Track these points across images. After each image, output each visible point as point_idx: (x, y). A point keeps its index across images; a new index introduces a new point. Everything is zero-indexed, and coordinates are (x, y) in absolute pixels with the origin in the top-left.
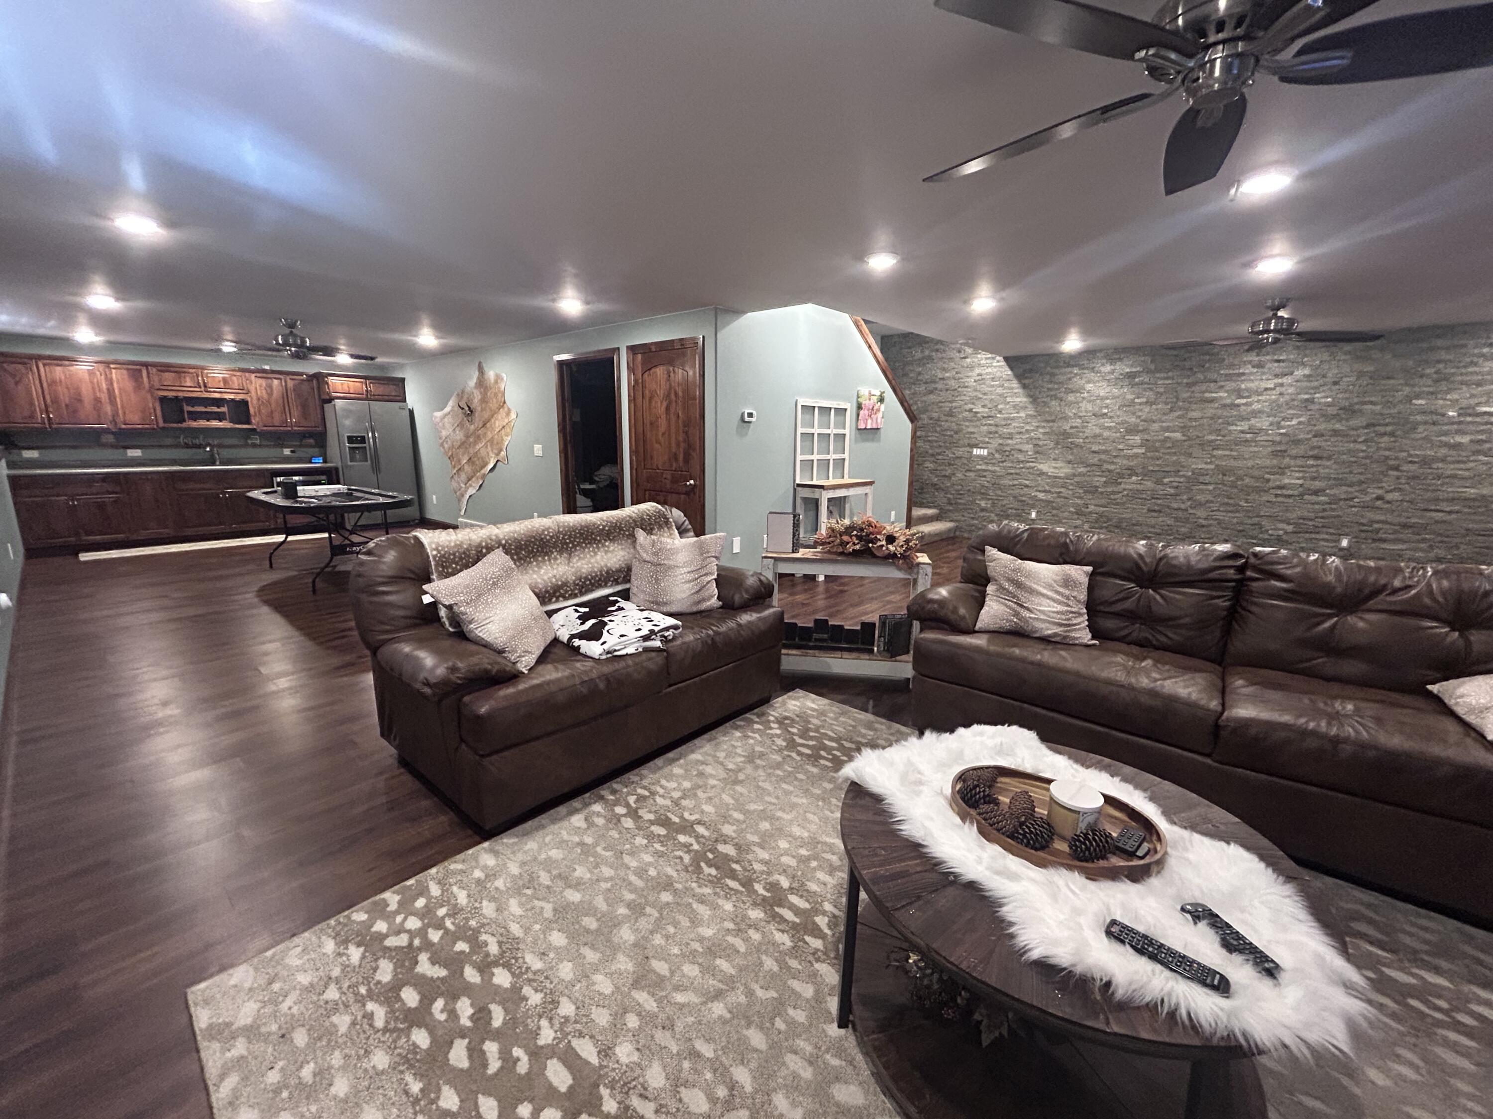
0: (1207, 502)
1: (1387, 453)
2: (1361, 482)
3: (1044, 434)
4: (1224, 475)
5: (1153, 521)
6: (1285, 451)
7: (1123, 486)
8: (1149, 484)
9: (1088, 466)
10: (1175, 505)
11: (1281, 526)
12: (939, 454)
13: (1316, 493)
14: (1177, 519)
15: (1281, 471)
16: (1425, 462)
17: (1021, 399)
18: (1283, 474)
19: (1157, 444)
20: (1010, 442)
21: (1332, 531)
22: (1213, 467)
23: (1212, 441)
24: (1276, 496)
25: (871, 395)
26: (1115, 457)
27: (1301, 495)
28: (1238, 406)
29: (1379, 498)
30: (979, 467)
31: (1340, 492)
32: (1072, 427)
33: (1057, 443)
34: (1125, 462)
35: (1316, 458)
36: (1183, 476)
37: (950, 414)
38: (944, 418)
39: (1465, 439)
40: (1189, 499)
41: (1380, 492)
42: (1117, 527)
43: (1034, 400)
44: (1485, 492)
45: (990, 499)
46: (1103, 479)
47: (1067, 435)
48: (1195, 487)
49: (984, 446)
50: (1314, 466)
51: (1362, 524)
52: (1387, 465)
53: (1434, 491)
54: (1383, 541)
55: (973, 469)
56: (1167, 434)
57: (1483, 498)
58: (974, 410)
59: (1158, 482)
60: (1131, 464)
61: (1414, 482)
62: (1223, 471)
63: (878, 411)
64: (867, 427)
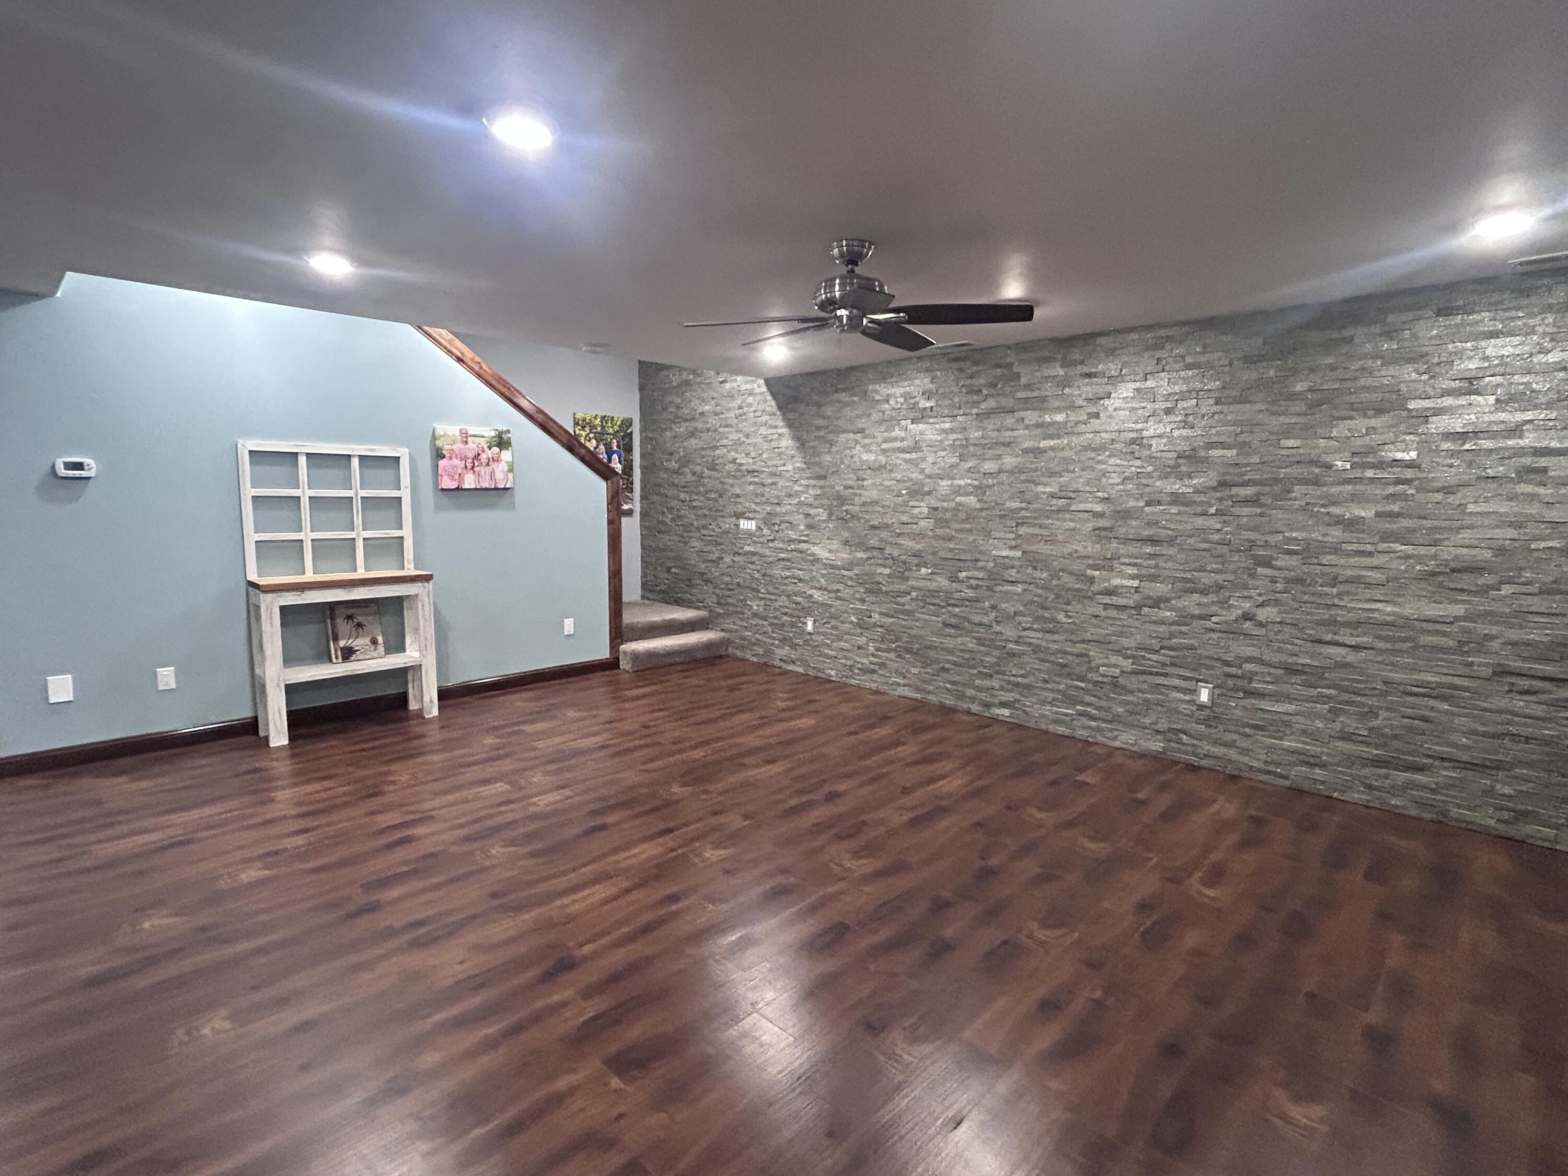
0: (1015, 613)
1: (1252, 535)
2: (1219, 588)
3: (817, 497)
4: (1035, 568)
5: (950, 643)
6: (1110, 529)
7: (910, 583)
8: (942, 582)
9: (867, 549)
10: (976, 619)
11: (1114, 659)
12: (704, 527)
13: (1158, 603)
14: (980, 641)
15: (1107, 563)
16: (1308, 552)
17: (787, 443)
18: (1111, 569)
19: (948, 515)
20: (778, 509)
21: (1183, 672)
22: (1019, 553)
23: (1013, 511)
24: (1106, 606)
25: (465, 437)
26: (899, 535)
27: (1138, 607)
28: (1044, 451)
29: (1247, 617)
30: (747, 548)
31: (1191, 603)
32: (846, 487)
33: (830, 515)
34: (911, 543)
35: (1152, 541)
36: (983, 569)
37: (713, 467)
38: (707, 472)
39: (1366, 512)
40: (993, 607)
41: (1247, 605)
42: (908, 651)
43: (802, 444)
44: (1408, 611)
45: (761, 599)
46: (887, 571)
47: (841, 500)
48: (999, 588)
49: (751, 515)
50: (1152, 556)
51: (1226, 663)
52: (1255, 557)
53: (1328, 607)
54: (1261, 695)
55: (740, 551)
56: (957, 500)
57: (1406, 623)
58: (738, 461)
59: (953, 579)
60: (918, 547)
61: (1296, 589)
62: (1033, 561)
63: (497, 460)
64: (466, 486)
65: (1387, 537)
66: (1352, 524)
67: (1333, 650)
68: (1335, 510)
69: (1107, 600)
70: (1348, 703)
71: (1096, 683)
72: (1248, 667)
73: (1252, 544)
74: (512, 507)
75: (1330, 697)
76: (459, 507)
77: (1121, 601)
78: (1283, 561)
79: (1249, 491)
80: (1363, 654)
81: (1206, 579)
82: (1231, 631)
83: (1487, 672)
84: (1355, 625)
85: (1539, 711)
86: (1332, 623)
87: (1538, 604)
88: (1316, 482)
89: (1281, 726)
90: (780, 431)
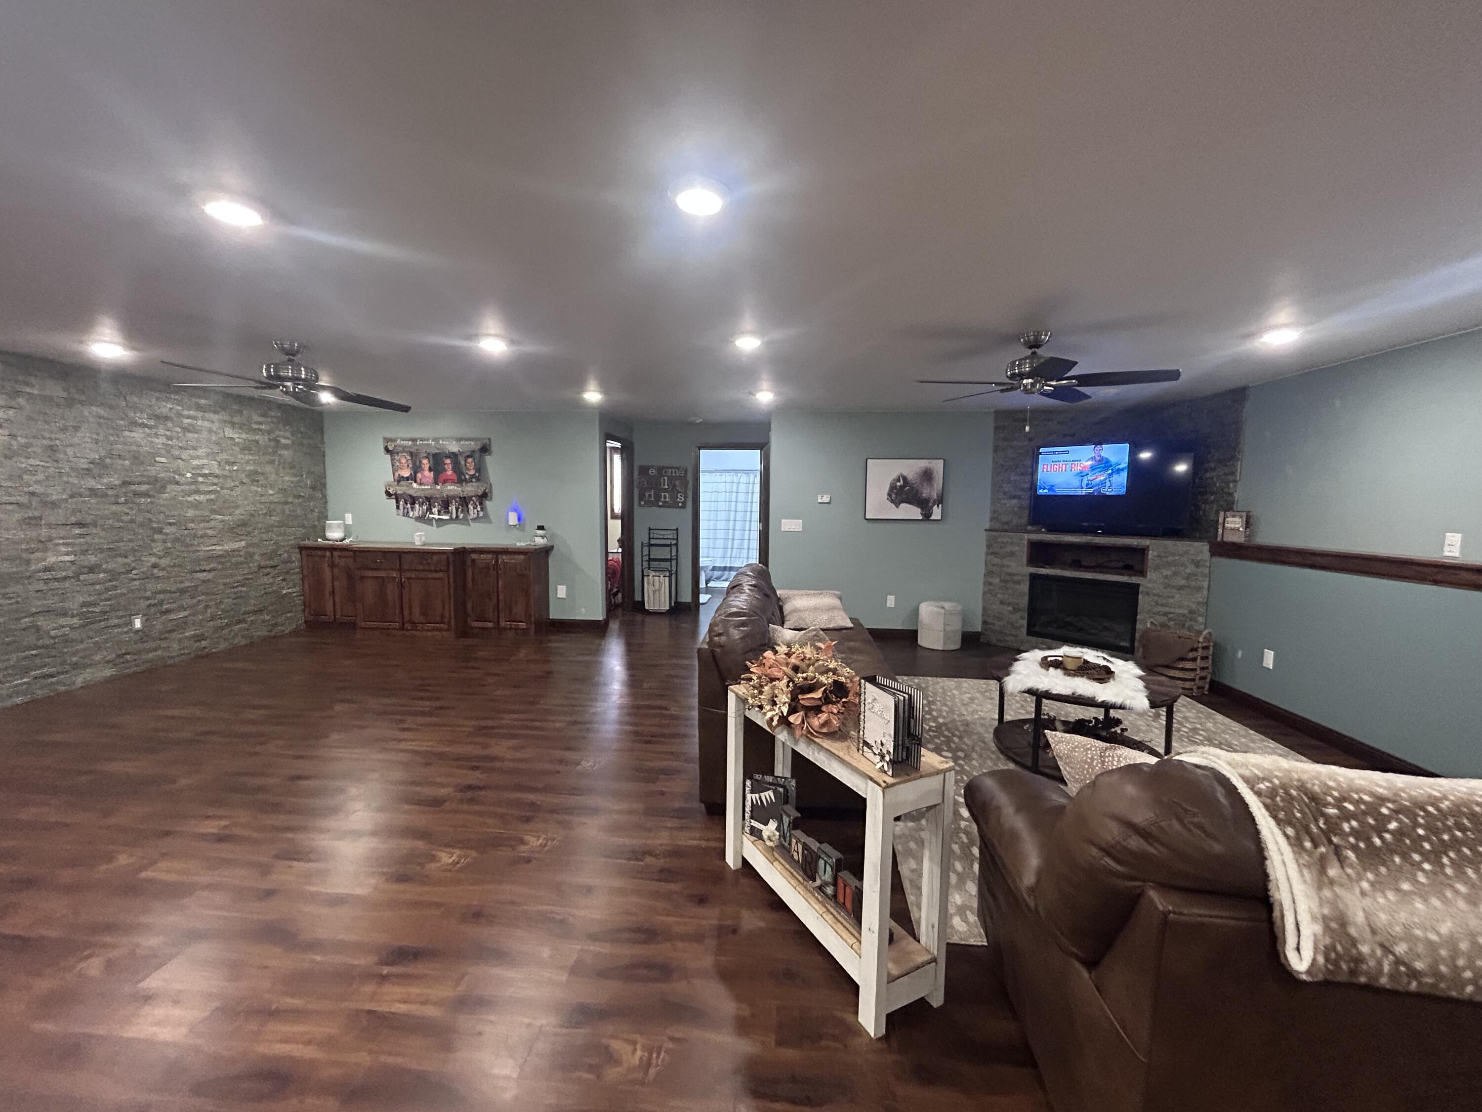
11: (62, 621)
13: (92, 569)
16: (180, 523)
24: (46, 581)
29: (155, 566)
39: (203, 499)
41: (153, 560)
66: (197, 506)
68: (188, 498)
70: (210, 601)
71: (48, 646)
72: (160, 597)
73: (149, 521)
75: (202, 601)
77: (60, 574)
78: (168, 530)
79: (142, 488)
80: (213, 573)
81: (125, 547)
82: (146, 577)
83: (255, 569)
84: (207, 559)
85: (270, 581)
86: (198, 560)
87: (264, 537)
88: (177, 483)
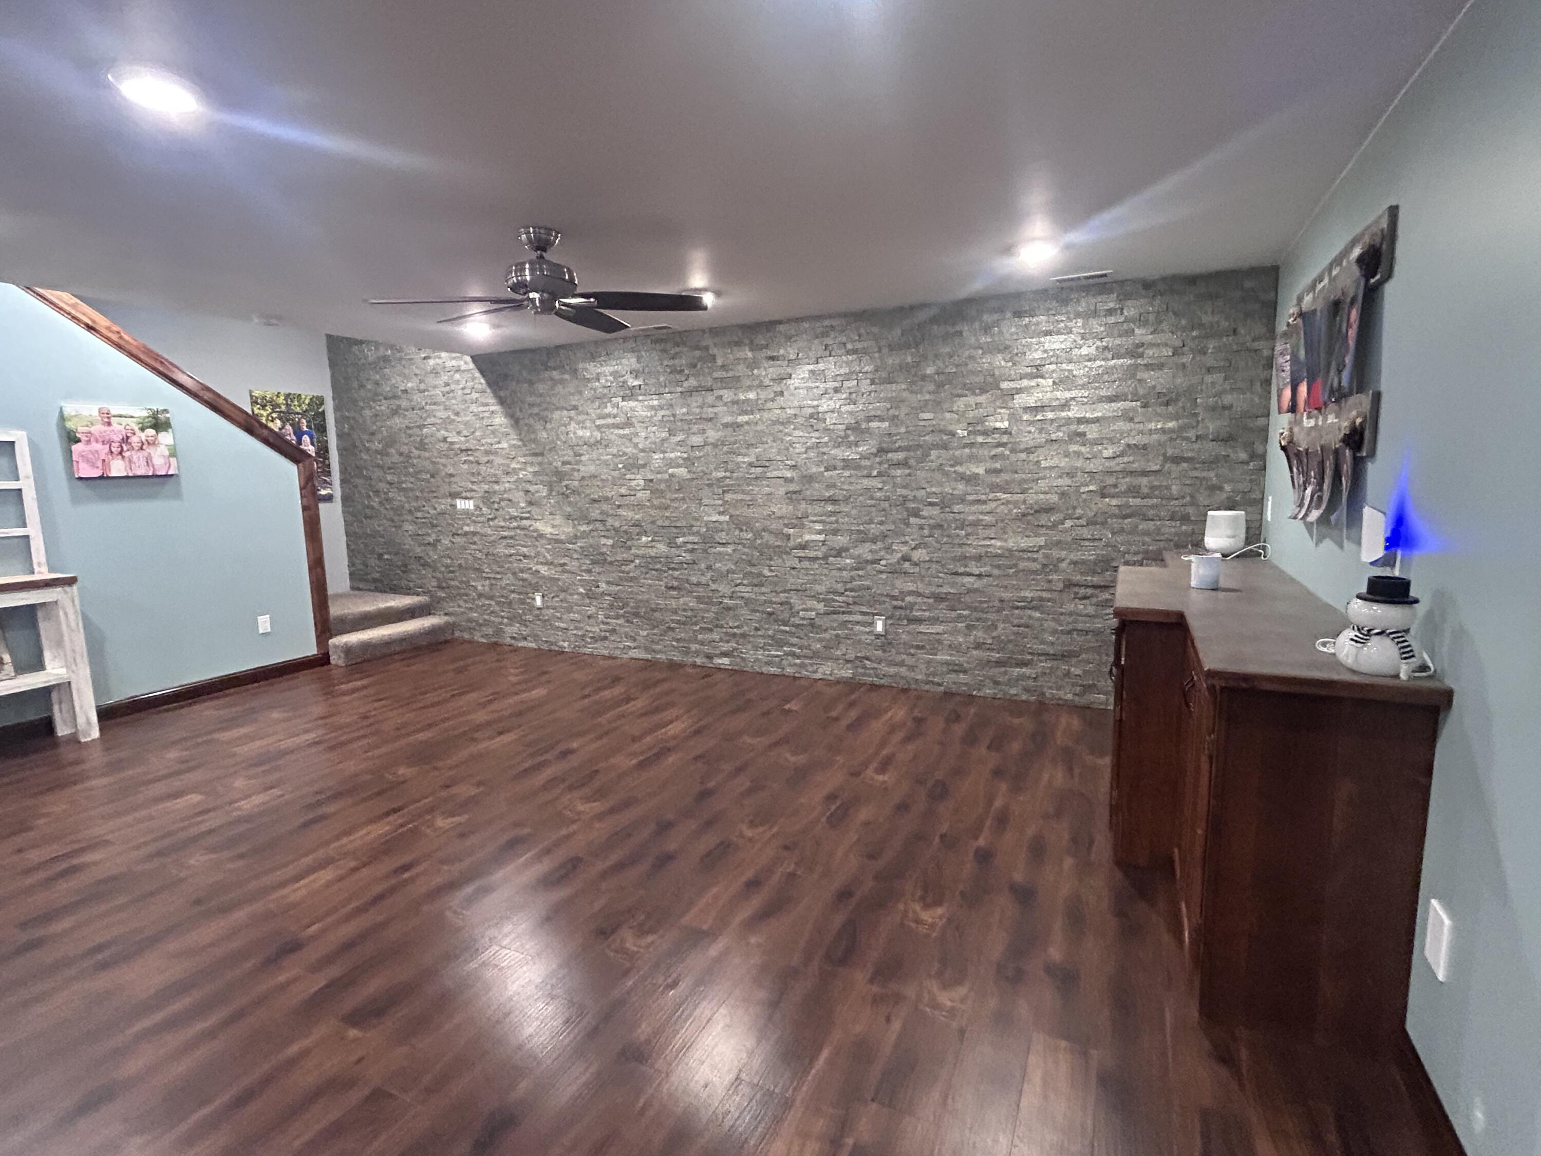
0: (728, 572)
1: (904, 492)
2: (884, 536)
3: (535, 474)
4: (741, 530)
5: (674, 603)
6: (799, 492)
7: (633, 551)
8: (662, 548)
9: (590, 522)
10: (694, 579)
12: (418, 509)
14: (699, 599)
15: (799, 522)
16: (944, 504)
17: (500, 420)
18: (802, 526)
19: (663, 486)
20: (496, 487)
21: (864, 609)
22: (727, 518)
23: (720, 480)
24: (801, 559)
25: (107, 418)
26: (619, 507)
27: (825, 557)
28: (740, 426)
29: (906, 558)
30: (466, 529)
31: (864, 551)
32: (564, 463)
33: (551, 490)
34: (631, 514)
35: (832, 500)
36: (698, 533)
37: (422, 446)
38: (416, 452)
40: (709, 568)
41: (905, 549)
42: (637, 615)
43: (516, 422)
44: (1011, 544)
45: (486, 578)
46: (610, 542)
47: (560, 475)
48: (713, 550)
49: (468, 494)
50: (833, 513)
51: (894, 598)
52: (907, 510)
53: (961, 545)
54: (919, 621)
55: (460, 532)
56: (670, 471)
57: (1010, 553)
58: (449, 440)
59: (671, 544)
60: (637, 517)
61: (937, 533)
62: (739, 524)
63: (153, 443)
64: (114, 474)
65: (994, 488)
66: (971, 479)
67: (967, 580)
68: (959, 469)
69: (801, 553)
70: (978, 620)
71: (797, 626)
72: (909, 599)
73: (905, 499)
74: (178, 495)
75: (966, 617)
76: (108, 498)
77: (812, 554)
78: (927, 512)
79: (900, 456)
80: (985, 580)
81: (874, 529)
82: (894, 572)
83: (1060, 586)
84: (979, 558)
85: (1091, 610)
86: (964, 558)
87: (1086, 533)
88: (945, 447)
89: (934, 644)
90: (492, 408)
